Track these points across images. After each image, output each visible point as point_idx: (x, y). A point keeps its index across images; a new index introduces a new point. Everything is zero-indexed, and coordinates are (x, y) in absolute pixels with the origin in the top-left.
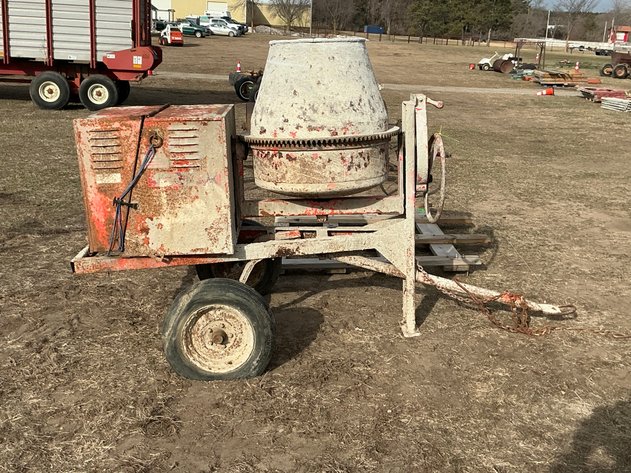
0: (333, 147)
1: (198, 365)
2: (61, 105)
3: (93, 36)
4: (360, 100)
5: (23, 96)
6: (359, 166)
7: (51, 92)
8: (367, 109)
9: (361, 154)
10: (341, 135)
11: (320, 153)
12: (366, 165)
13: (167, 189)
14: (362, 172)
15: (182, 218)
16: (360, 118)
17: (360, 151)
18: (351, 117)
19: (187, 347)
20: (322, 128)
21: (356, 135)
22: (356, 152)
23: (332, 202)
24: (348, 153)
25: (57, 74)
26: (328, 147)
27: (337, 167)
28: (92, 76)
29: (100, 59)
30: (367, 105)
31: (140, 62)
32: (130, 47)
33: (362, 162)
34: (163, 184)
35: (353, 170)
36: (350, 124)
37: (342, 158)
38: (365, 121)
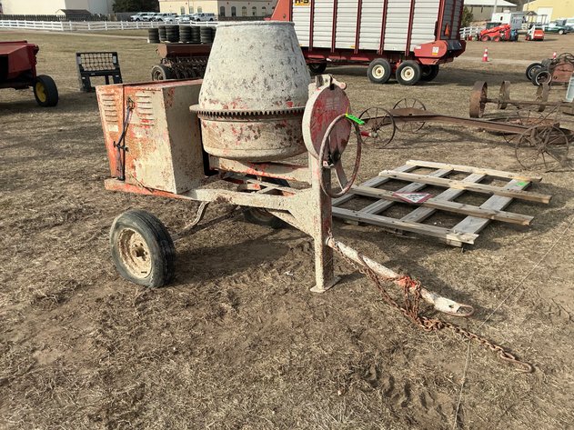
0: (223, 119)
1: (128, 268)
2: (385, 81)
3: (410, 33)
4: (254, 79)
5: (363, 74)
6: (249, 137)
7: (380, 72)
8: (261, 87)
9: (250, 127)
10: (231, 109)
11: (217, 123)
12: (256, 138)
13: (141, 140)
14: (252, 143)
15: (150, 162)
16: (249, 95)
17: (249, 124)
18: (242, 94)
19: (123, 253)
20: (217, 101)
21: (245, 110)
22: (245, 125)
23: (263, 166)
24: (238, 125)
25: (384, 60)
26: (220, 119)
27: (229, 137)
28: (405, 61)
29: (412, 50)
30: (262, 83)
31: (437, 51)
32: (433, 41)
33: (252, 135)
34: (139, 136)
35: (243, 141)
36: (239, 99)
37: (233, 129)
38: (254, 98)
